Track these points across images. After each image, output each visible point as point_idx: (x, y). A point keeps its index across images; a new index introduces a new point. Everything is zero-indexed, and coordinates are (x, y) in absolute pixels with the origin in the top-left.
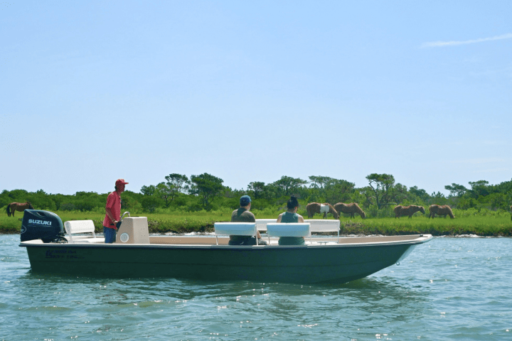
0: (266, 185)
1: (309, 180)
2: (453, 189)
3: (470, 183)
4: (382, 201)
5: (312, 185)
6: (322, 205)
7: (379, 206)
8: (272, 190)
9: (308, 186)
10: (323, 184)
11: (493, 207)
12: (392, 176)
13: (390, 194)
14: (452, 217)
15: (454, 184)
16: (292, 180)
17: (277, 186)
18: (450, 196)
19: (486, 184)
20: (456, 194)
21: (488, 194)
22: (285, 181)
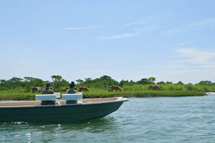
0: (6, 81)
1: (24, 78)
2: (79, 81)
3: (85, 79)
4: (57, 86)
5: (25, 80)
6: (38, 88)
7: (56, 88)
8: (9, 83)
9: (23, 81)
10: (30, 80)
11: (96, 87)
12: (61, 76)
13: (60, 83)
14: (88, 91)
15: (79, 79)
16: (17, 78)
17: (11, 81)
18: (78, 84)
19: (90, 79)
20: (80, 83)
21: (91, 83)
22: (14, 79)
